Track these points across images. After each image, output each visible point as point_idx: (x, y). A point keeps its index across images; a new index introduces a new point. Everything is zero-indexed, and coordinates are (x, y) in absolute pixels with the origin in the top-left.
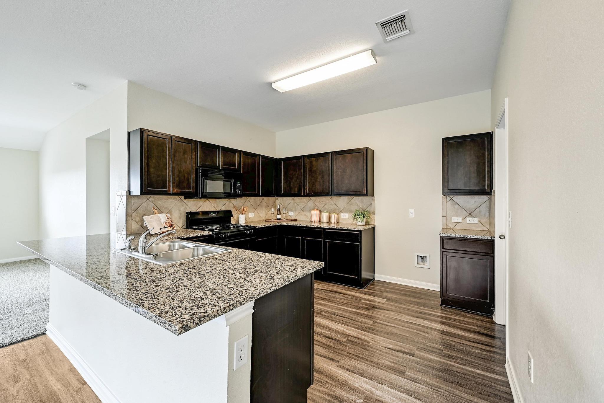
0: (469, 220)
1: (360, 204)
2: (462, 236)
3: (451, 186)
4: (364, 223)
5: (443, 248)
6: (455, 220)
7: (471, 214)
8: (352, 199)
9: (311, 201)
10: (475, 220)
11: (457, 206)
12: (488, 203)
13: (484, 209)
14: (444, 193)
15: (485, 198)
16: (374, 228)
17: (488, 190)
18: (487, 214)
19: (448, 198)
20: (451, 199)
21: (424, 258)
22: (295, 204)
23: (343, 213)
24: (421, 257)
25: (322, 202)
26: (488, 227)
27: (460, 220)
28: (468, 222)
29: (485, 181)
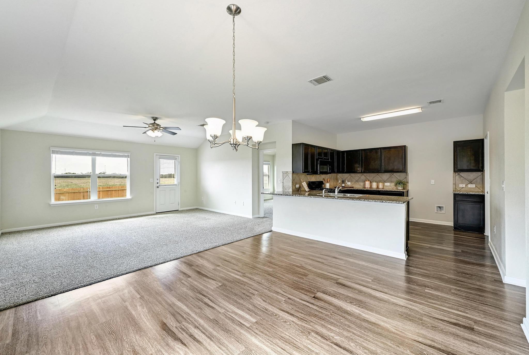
0: (470, 186)
1: (398, 178)
2: (466, 193)
3: (459, 167)
4: (403, 188)
5: (455, 200)
6: (461, 186)
7: (471, 183)
8: (393, 174)
9: (363, 176)
10: (474, 186)
11: (462, 178)
12: (482, 176)
13: (479, 180)
14: (455, 171)
15: (480, 173)
16: (408, 191)
17: (482, 170)
18: (481, 182)
19: (457, 174)
20: (459, 174)
21: (441, 208)
22: (352, 178)
23: (386, 182)
24: (439, 207)
25: (371, 176)
26: (482, 189)
27: (464, 186)
28: (469, 187)
29: (479, 164)
